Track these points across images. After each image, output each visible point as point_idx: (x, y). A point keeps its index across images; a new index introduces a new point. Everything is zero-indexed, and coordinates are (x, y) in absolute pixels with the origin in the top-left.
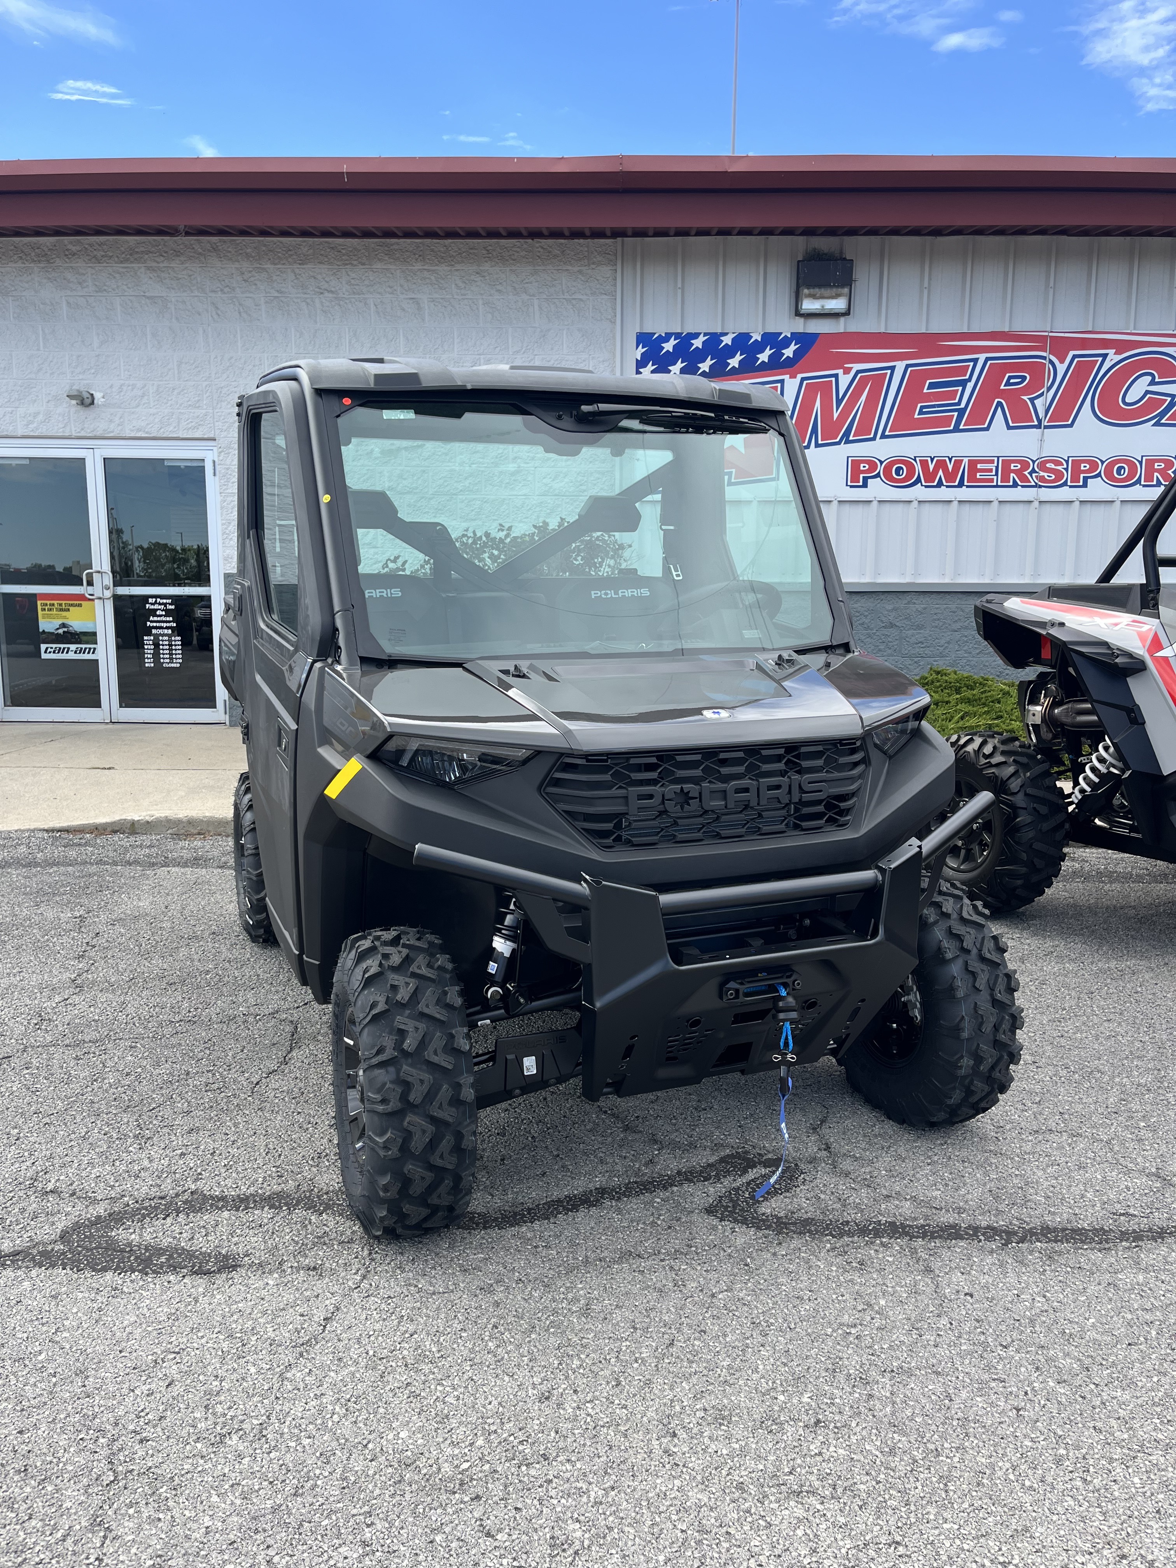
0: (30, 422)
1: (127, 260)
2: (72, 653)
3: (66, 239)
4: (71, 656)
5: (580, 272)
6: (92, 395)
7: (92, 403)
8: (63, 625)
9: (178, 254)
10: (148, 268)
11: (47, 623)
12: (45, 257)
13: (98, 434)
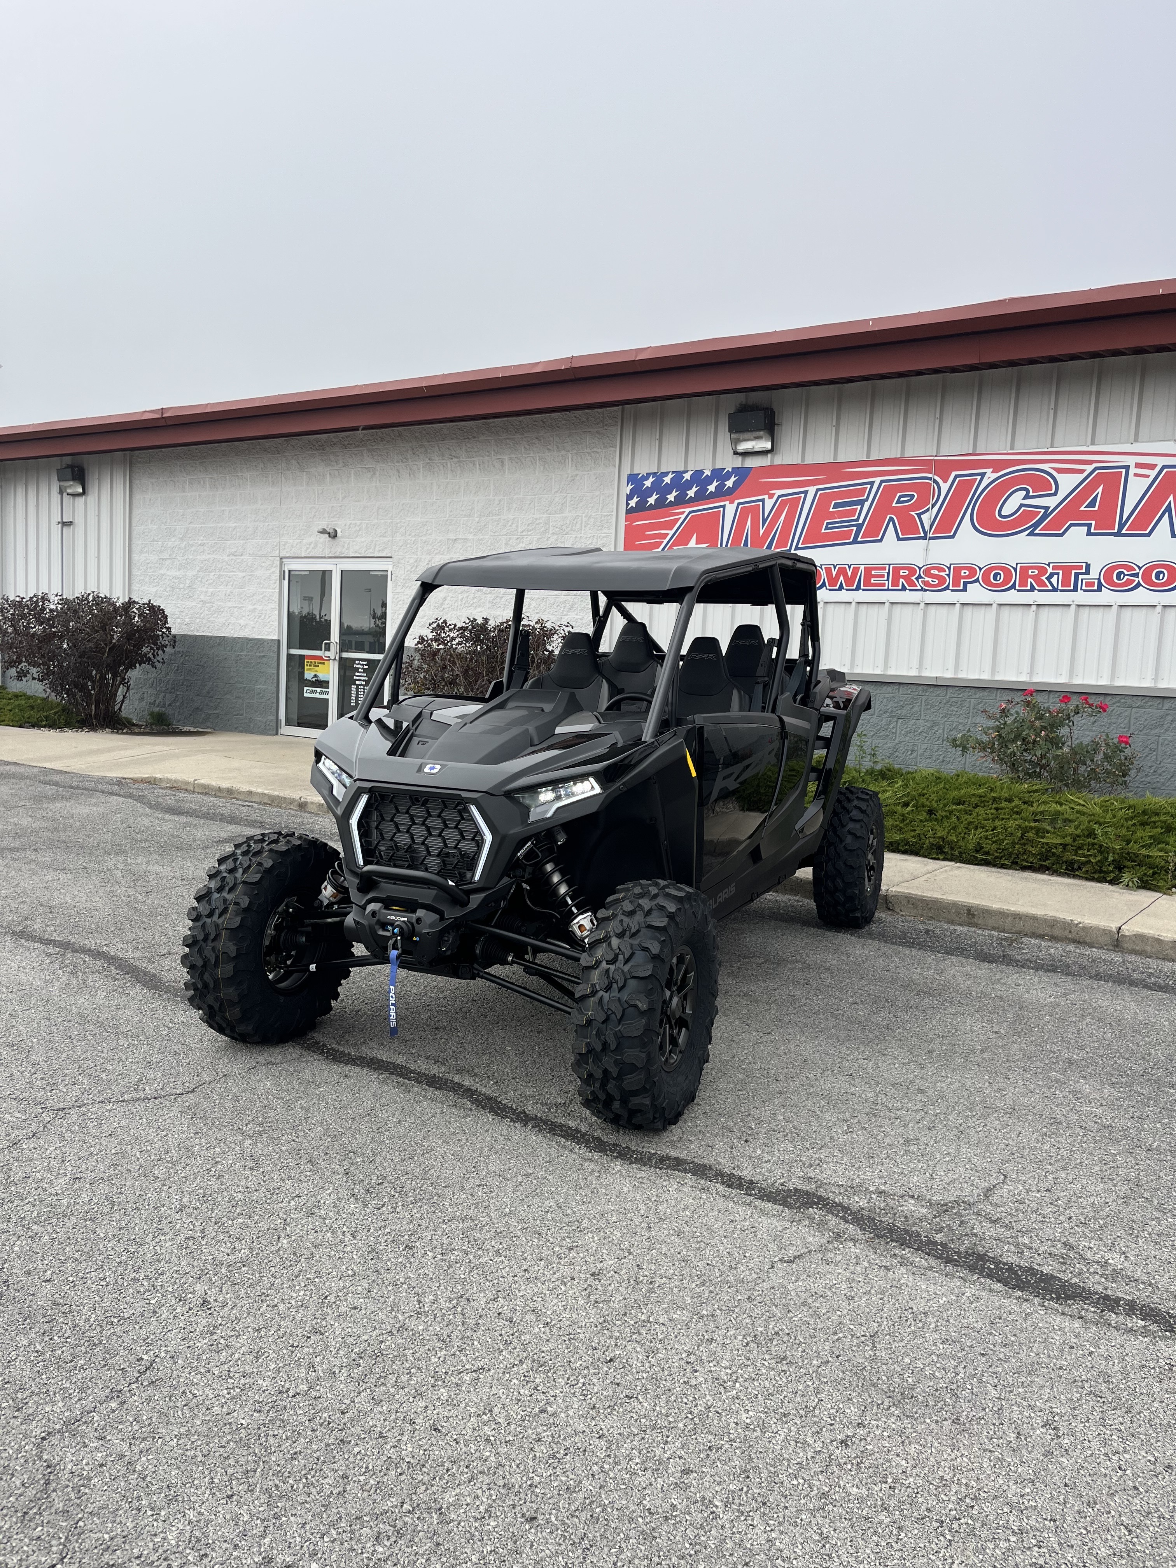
0: (307, 549)
1: (358, 446)
2: (316, 694)
3: (332, 435)
4: (317, 696)
5: (597, 432)
6: (336, 531)
7: (335, 536)
8: (315, 676)
9: (382, 439)
10: (369, 450)
11: (308, 675)
12: (322, 447)
13: (337, 554)
